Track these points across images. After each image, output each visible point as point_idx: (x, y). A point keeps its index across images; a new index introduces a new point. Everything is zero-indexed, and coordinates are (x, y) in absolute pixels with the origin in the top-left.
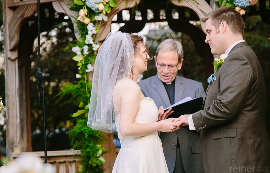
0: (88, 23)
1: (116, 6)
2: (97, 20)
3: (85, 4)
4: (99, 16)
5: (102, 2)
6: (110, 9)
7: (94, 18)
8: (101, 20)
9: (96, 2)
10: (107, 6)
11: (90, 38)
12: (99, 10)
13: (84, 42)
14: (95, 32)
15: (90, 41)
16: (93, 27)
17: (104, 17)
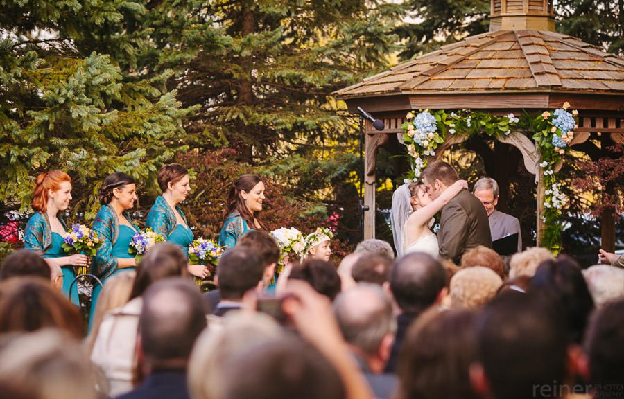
0: (417, 157)
1: (445, 142)
2: (425, 154)
3: (413, 140)
4: (427, 151)
5: (427, 139)
6: (437, 145)
7: (422, 152)
8: (428, 154)
9: (421, 139)
10: (432, 143)
11: (417, 171)
12: (425, 146)
13: (414, 175)
14: (422, 166)
15: (417, 174)
16: (421, 161)
17: (431, 152)
